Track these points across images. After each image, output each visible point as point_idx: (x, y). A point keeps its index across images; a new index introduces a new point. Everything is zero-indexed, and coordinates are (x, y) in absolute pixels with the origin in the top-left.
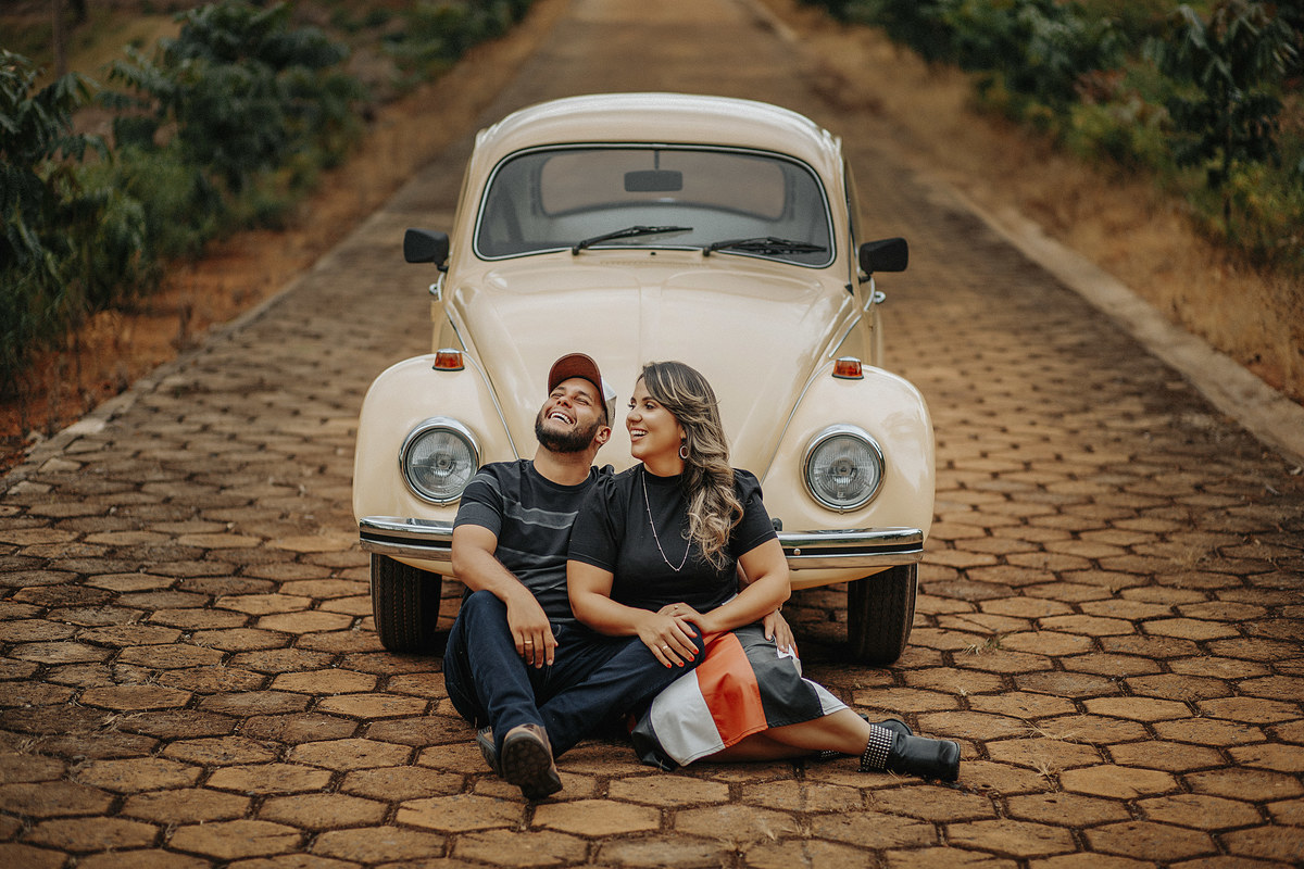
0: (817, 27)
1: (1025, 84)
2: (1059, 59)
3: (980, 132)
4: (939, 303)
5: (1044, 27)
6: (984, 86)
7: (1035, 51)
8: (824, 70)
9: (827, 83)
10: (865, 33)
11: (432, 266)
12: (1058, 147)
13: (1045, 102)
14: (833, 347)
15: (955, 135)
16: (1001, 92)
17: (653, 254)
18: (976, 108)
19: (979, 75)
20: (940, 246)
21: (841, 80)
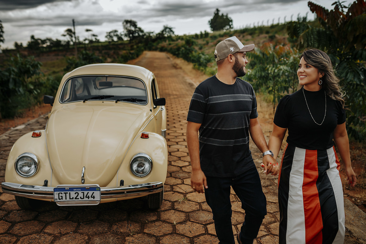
0: (175, 58)
1: (200, 65)
2: (205, 61)
3: (194, 71)
4: (186, 98)
5: (203, 57)
6: (195, 65)
7: (202, 60)
8: (175, 63)
9: (175, 65)
10: (181, 59)
11: (50, 105)
12: (204, 74)
13: (203, 67)
14: (143, 129)
15: (191, 72)
16: (197, 66)
17: (103, 102)
18: (194, 68)
19: (194, 64)
20: (187, 88)
21: (177, 65)
